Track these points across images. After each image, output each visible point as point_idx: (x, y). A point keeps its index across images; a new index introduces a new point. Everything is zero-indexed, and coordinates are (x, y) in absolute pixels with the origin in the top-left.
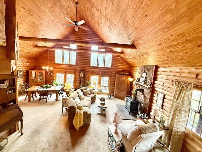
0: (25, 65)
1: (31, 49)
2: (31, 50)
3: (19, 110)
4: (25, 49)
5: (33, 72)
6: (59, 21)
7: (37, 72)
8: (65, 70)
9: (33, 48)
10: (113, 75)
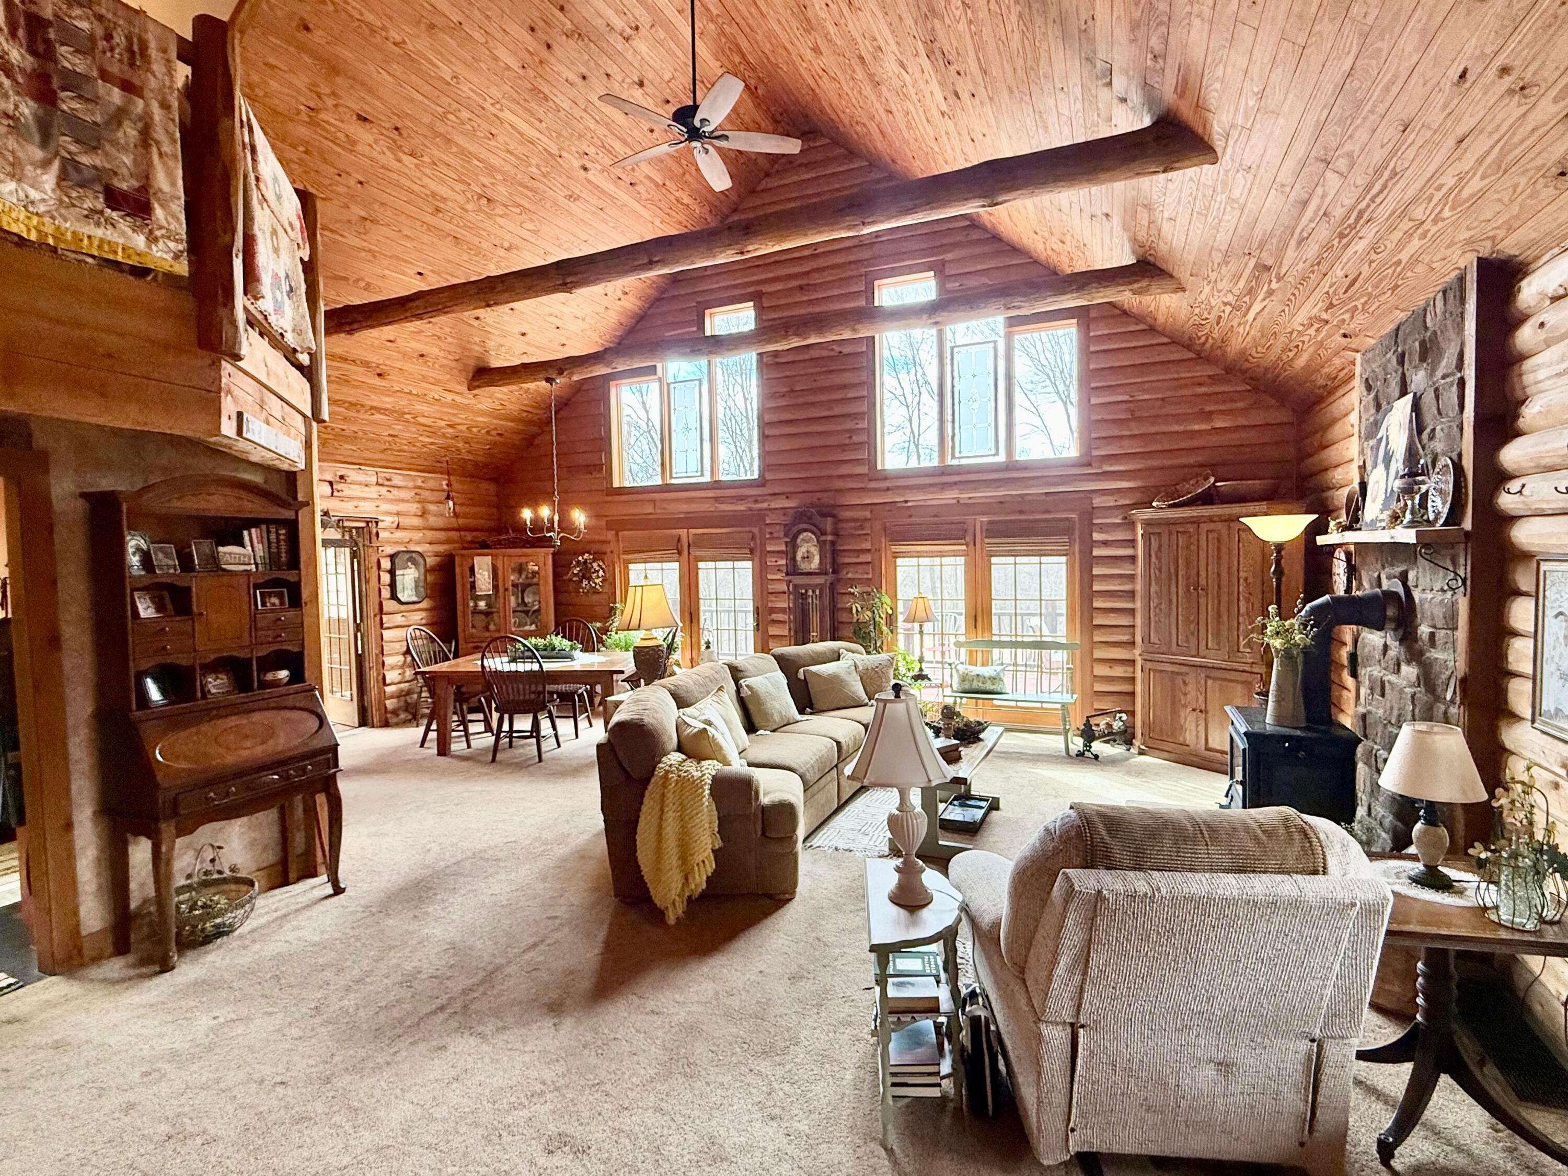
0: (432, 521)
1: (458, 399)
2: (454, 405)
3: (317, 724)
4: (422, 397)
5: (477, 560)
6: (592, 151)
7: (500, 565)
8: (683, 532)
9: (463, 389)
10: (1102, 528)
